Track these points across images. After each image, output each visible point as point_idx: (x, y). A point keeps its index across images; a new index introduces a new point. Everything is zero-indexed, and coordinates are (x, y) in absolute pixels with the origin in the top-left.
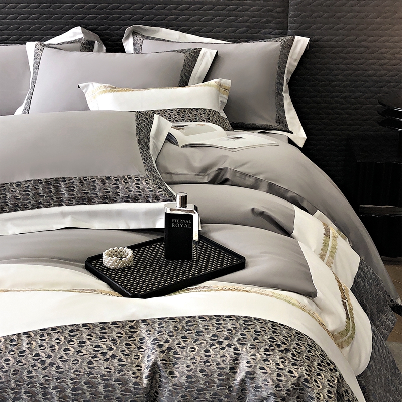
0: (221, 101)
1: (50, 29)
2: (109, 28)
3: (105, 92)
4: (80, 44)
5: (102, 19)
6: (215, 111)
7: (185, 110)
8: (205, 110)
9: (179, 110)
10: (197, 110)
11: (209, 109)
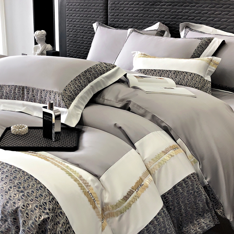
0: (209, 70)
1: (147, 23)
2: (176, 23)
3: (140, 57)
4: (156, 32)
5: (172, 18)
6: (199, 76)
7: (179, 72)
8: (191, 73)
9: (176, 72)
10: (187, 73)
11: (194, 74)
